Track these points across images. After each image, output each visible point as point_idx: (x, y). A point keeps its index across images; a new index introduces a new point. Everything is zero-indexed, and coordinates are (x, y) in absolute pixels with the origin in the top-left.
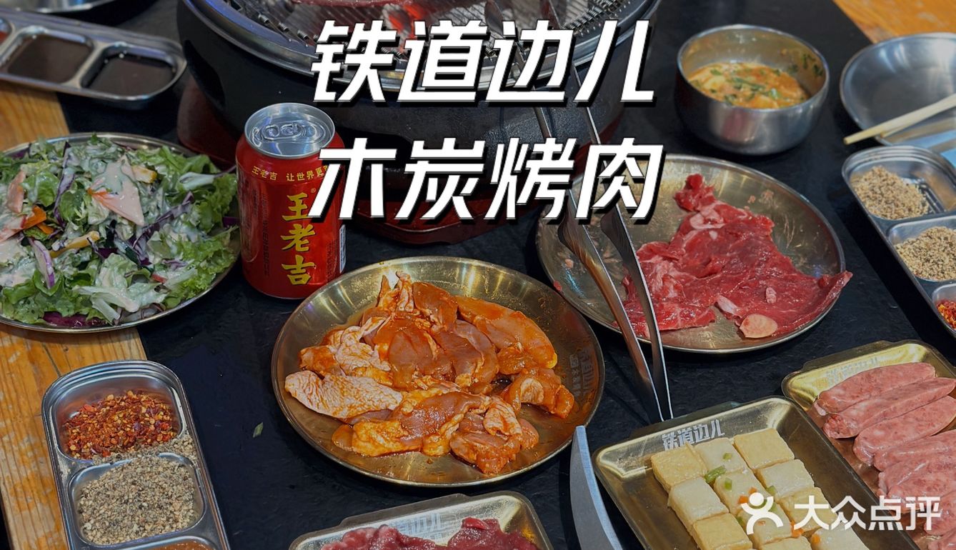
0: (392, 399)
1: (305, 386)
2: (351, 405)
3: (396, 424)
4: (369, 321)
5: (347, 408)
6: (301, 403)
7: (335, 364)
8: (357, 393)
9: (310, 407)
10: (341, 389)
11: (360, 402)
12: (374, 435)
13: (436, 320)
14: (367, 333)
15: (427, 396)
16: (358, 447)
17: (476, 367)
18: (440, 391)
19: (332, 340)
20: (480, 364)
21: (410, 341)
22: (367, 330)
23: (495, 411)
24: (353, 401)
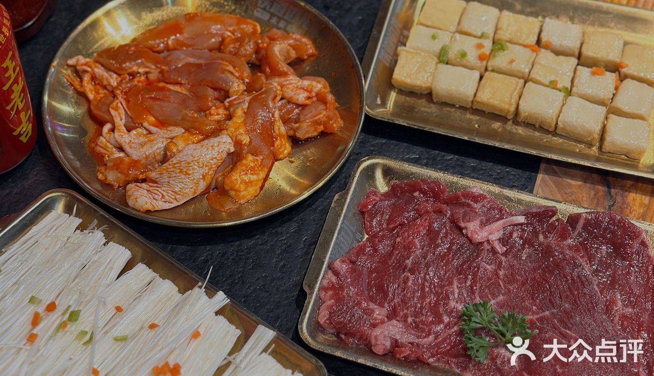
0: (223, 144)
1: (150, 196)
2: (203, 175)
3: (250, 158)
4: (113, 112)
5: (202, 181)
6: (162, 210)
7: (142, 162)
8: (198, 163)
9: (173, 206)
10: (181, 171)
11: (207, 168)
12: (246, 178)
13: (147, 70)
14: (123, 121)
15: (242, 120)
16: (243, 197)
17: (232, 73)
18: (243, 109)
19: (103, 151)
20: (231, 68)
21: (158, 99)
22: (121, 120)
23: (288, 88)
24: (202, 171)
